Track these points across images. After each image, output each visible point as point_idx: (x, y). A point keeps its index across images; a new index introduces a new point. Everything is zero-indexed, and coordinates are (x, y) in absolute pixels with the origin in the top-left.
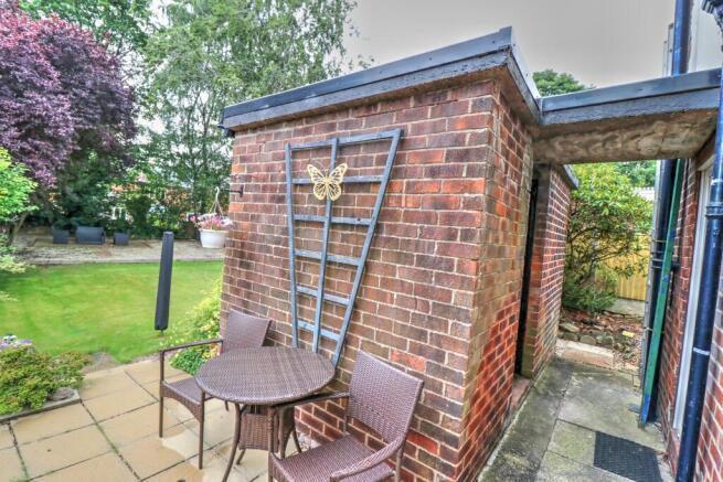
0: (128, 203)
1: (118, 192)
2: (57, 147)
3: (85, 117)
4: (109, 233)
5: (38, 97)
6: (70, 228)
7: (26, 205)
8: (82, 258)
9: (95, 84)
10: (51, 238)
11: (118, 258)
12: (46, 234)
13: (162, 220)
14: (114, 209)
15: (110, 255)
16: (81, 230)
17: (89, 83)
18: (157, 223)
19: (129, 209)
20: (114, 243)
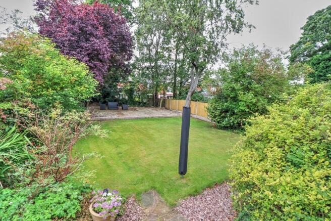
0: (125, 91)
1: (122, 86)
2: (103, 65)
3: (113, 50)
4: (120, 104)
5: (95, 40)
6: (105, 102)
7: (96, 92)
8: (114, 117)
9: (117, 33)
10: (99, 107)
11: (127, 117)
12: (97, 105)
13: (139, 98)
14: (121, 94)
15: (123, 115)
16: (110, 103)
17: (114, 33)
18: (137, 99)
19: (126, 93)
20: (122, 109)
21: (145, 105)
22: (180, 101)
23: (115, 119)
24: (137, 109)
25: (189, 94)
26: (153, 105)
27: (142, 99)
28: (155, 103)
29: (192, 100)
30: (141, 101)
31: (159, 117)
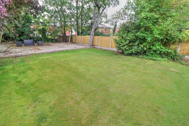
0: (39, 30)
4: (36, 42)
6: (21, 40)
8: (30, 52)
10: (16, 45)
11: (44, 51)
12: (14, 43)
14: (35, 32)
15: (39, 50)
16: (25, 41)
18: (50, 37)
19: (40, 32)
20: (38, 45)
21: (56, 41)
22: (85, 36)
23: (32, 54)
24: (51, 45)
25: (93, 30)
26: (63, 41)
27: (54, 37)
28: (65, 39)
29: (95, 35)
30: (53, 38)
31: (72, 50)
